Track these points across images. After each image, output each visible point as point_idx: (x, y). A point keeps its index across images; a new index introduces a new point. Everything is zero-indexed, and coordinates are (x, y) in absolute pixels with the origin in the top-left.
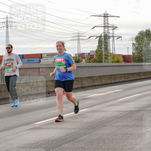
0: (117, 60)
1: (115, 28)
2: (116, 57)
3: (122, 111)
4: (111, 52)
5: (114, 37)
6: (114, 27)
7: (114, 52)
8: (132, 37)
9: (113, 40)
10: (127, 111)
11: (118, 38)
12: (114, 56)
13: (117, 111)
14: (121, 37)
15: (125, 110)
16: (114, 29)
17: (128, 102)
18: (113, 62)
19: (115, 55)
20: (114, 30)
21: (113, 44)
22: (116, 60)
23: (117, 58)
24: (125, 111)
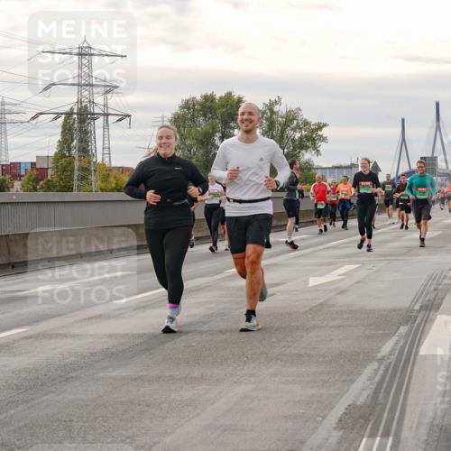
0: (116, 184)
1: (110, 89)
2: (113, 174)
3: (127, 335)
4: (99, 160)
5: (107, 115)
6: (108, 86)
7: (107, 159)
8: (163, 117)
9: (106, 125)
10: (140, 336)
11: (120, 120)
12: (107, 172)
13: (110, 336)
14: (129, 116)
15: (135, 332)
16: (107, 92)
17: (144, 307)
18: (103, 190)
19: (111, 169)
20: (109, 96)
21: (106, 137)
22: (114, 185)
23: (115, 177)
24: (134, 336)
